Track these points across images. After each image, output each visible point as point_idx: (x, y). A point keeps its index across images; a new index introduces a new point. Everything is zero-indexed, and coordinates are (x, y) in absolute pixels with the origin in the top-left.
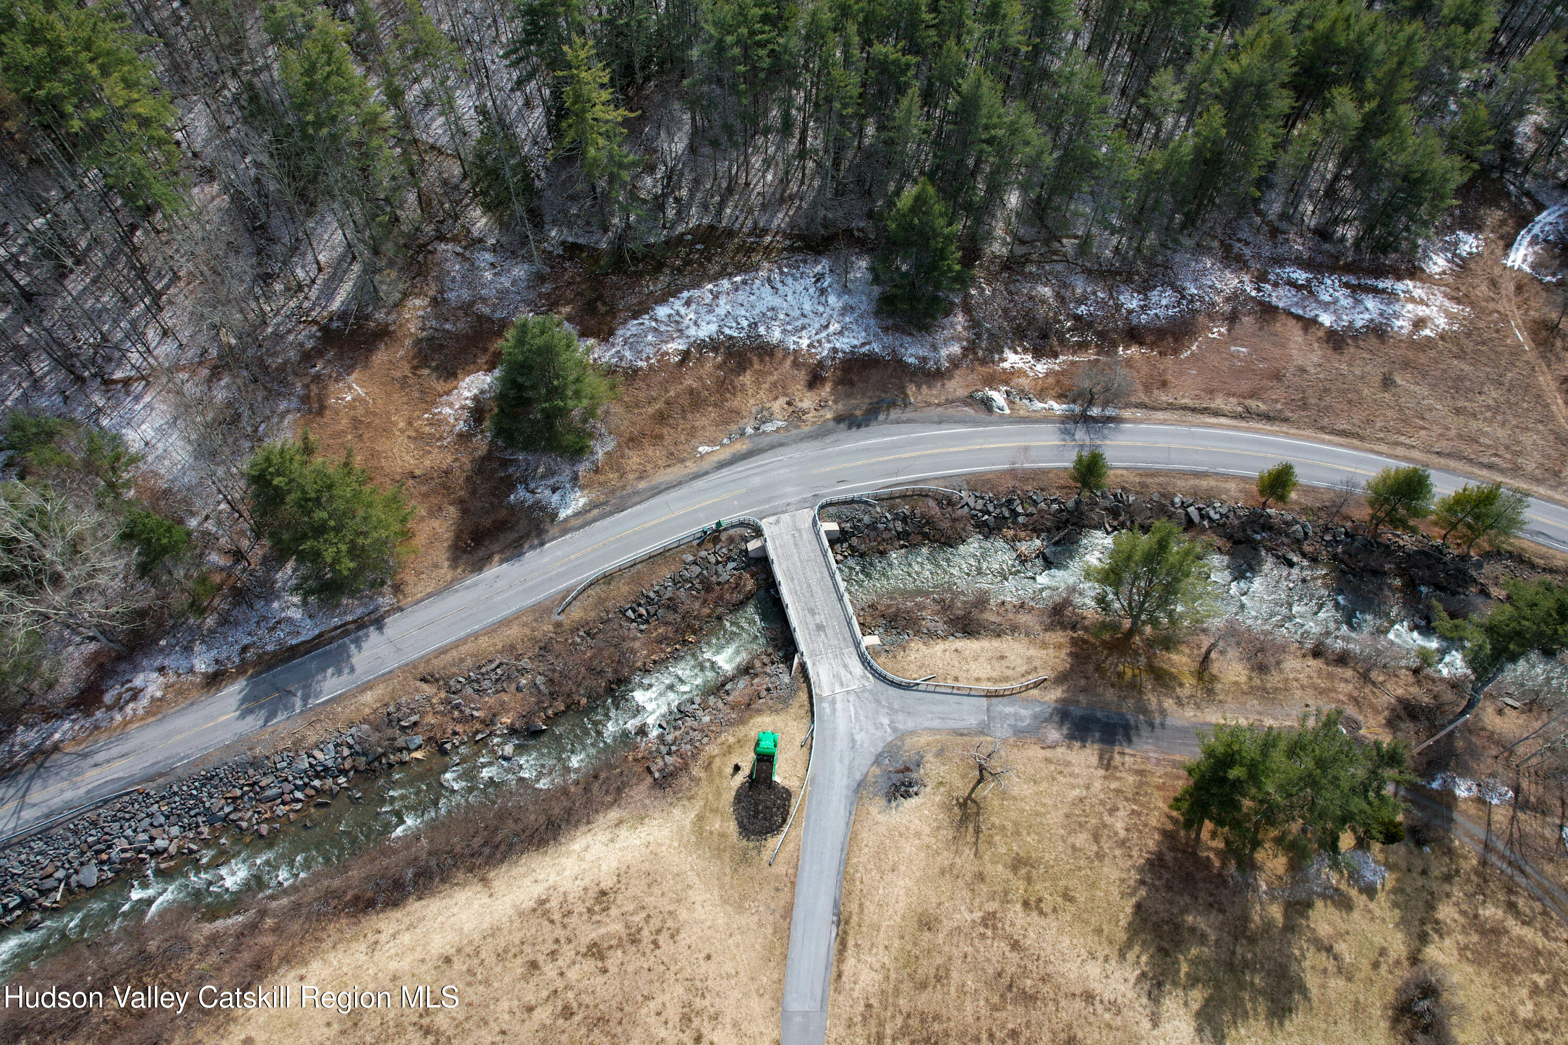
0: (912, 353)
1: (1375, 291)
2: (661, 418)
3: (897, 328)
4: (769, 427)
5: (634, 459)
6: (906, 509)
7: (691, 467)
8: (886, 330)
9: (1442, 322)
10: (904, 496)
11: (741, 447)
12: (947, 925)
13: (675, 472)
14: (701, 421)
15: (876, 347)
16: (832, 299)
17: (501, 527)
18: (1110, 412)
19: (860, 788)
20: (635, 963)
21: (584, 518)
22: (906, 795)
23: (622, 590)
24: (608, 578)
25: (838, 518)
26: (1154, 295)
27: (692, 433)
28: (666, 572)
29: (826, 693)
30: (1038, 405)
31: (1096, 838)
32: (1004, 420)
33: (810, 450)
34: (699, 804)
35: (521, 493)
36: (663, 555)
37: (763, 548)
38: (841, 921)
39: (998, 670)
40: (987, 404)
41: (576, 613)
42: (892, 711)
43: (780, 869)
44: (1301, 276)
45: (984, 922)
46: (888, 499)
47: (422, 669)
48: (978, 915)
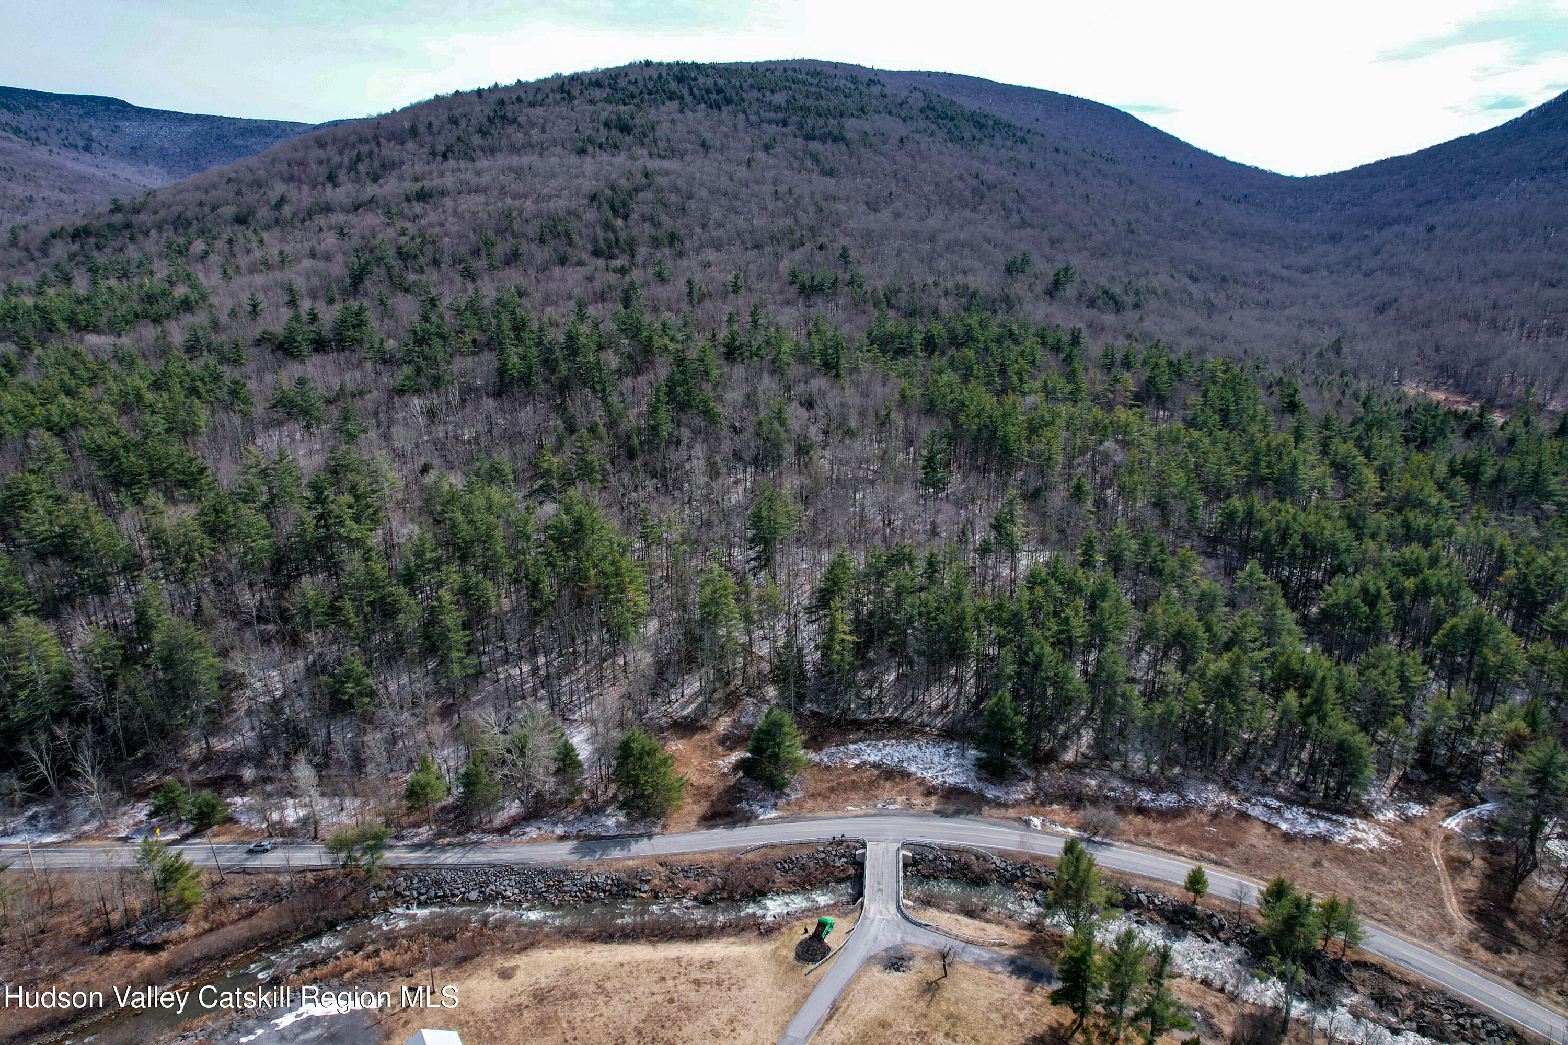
0: (991, 792)
1: (1329, 820)
2: (832, 789)
3: (986, 780)
4: (891, 807)
5: (809, 804)
6: (956, 857)
7: (840, 813)
8: (980, 779)
9: (1375, 843)
10: (957, 851)
11: (871, 811)
12: (895, 1029)
13: (832, 814)
14: (853, 796)
15: (970, 786)
16: (952, 760)
17: (729, 814)
18: (1106, 840)
19: (871, 960)
20: (714, 991)
21: (772, 821)
22: (897, 970)
23: (779, 854)
24: (773, 846)
25: (913, 851)
26: (1163, 796)
27: (846, 800)
28: (805, 852)
29: (871, 916)
30: (1060, 829)
31: (1005, 1017)
32: (1036, 831)
33: (910, 821)
34: (778, 943)
35: (744, 804)
36: (808, 844)
37: (864, 855)
38: (834, 1009)
39: (979, 933)
40: (1027, 823)
41: (750, 856)
42: (905, 932)
43: (811, 978)
44: (1275, 803)
45: (918, 1034)
46: (947, 850)
47: (662, 859)
48: (915, 1030)
